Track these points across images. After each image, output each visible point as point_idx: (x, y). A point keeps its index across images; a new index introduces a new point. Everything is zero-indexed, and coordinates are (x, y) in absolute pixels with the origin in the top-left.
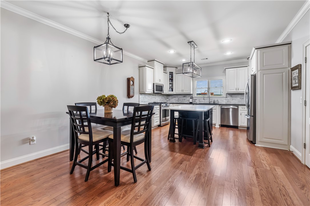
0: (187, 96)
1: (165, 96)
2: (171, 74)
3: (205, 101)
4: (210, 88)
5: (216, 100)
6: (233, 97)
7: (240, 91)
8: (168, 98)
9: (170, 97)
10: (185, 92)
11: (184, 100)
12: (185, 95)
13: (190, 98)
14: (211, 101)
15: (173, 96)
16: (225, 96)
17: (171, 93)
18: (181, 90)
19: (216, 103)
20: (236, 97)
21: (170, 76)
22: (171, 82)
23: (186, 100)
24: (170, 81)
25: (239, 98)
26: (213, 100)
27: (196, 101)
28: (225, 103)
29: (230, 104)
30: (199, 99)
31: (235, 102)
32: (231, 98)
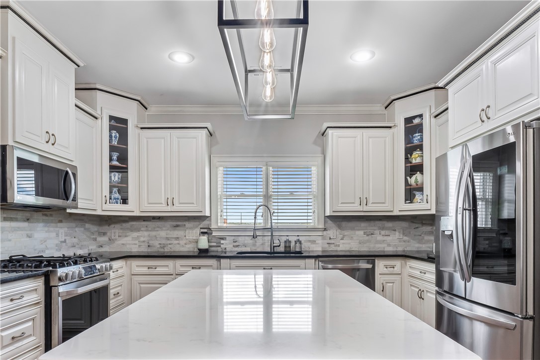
0: (188, 224)
1: (87, 226)
2: (119, 125)
3: (254, 245)
4: (270, 197)
5: (293, 239)
6: (343, 230)
7: (374, 208)
8: (104, 234)
9: (114, 231)
10: (181, 208)
11: (177, 238)
12: (180, 221)
13: (198, 231)
14: (276, 243)
15: (125, 225)
16: (322, 226)
17: (117, 209)
18: (163, 201)
19: (292, 249)
20: (353, 229)
21: (114, 133)
22: (115, 163)
23: (182, 242)
24: (115, 158)
25: (361, 233)
26: (284, 239)
27: (222, 245)
28: (320, 249)
29: (337, 251)
30: (233, 238)
31: (350, 244)
32: (339, 231)
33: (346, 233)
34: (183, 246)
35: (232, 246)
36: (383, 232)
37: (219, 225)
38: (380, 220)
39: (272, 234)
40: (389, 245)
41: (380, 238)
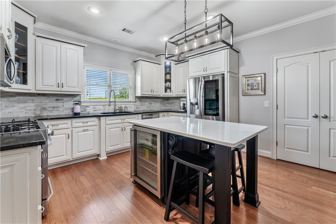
0: (65, 99)
3: (104, 110)
5: (123, 106)
12: (59, 96)
13: (72, 103)
14: (117, 108)
16: (134, 100)
17: (20, 88)
18: (55, 84)
19: (123, 111)
20: (145, 102)
23: (60, 110)
25: (148, 103)
26: (120, 106)
27: (87, 110)
28: (133, 110)
29: (139, 111)
30: (93, 106)
31: (144, 108)
32: (140, 102)
33: (143, 103)
34: (61, 112)
35: (92, 110)
36: (154, 103)
37: (85, 99)
38: (153, 98)
39: (115, 104)
40: (156, 108)
41: (153, 105)
